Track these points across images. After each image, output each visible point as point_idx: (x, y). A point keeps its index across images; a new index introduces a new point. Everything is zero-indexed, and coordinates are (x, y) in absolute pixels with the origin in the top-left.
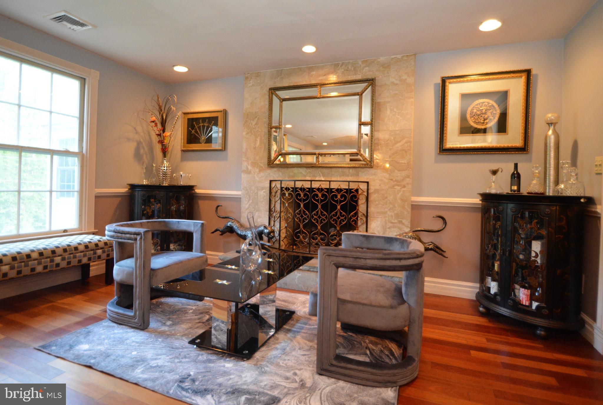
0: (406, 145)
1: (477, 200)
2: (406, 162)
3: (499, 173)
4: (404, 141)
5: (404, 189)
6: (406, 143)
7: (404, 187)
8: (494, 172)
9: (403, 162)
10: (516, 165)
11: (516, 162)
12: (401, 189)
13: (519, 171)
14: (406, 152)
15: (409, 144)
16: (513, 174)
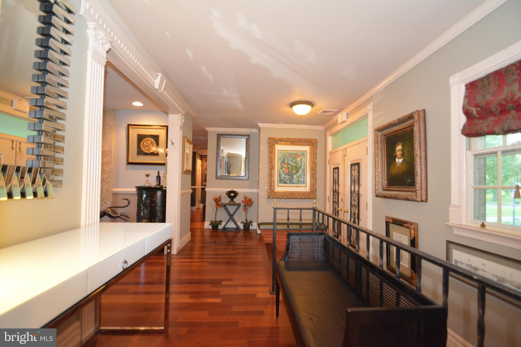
0: (109, 159)
1: (134, 190)
2: (109, 169)
3: (150, 176)
4: (108, 157)
5: (107, 184)
6: (109, 158)
7: (107, 183)
8: (147, 176)
9: (107, 169)
10: (159, 172)
11: (158, 171)
12: (105, 184)
13: (160, 175)
14: (109, 163)
15: (110, 159)
16: (157, 177)
